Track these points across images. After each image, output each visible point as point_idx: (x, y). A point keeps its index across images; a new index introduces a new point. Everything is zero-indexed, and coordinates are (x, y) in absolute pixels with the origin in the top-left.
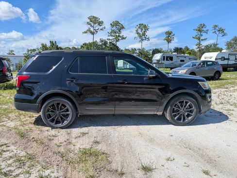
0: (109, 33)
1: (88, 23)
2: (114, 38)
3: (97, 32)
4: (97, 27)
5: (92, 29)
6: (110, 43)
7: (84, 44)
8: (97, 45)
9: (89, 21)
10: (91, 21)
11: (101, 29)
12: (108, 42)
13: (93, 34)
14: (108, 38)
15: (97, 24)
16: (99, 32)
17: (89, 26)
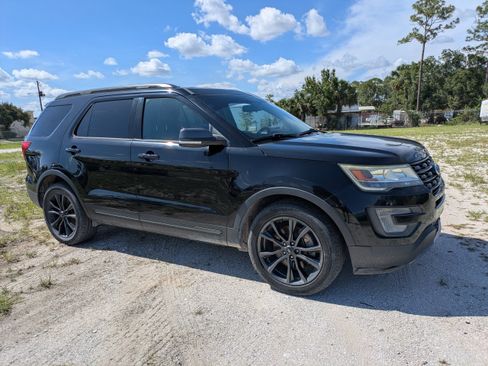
0: (470, 32)
1: (414, 18)
2: (484, 42)
3: (435, 35)
4: (435, 22)
5: (422, 31)
6: (471, 57)
7: (398, 69)
8: (432, 65)
9: (415, 12)
10: (421, 12)
11: (447, 27)
12: (466, 54)
13: (423, 40)
14: (466, 45)
15: (435, 17)
16: (440, 34)
17: (416, 24)
